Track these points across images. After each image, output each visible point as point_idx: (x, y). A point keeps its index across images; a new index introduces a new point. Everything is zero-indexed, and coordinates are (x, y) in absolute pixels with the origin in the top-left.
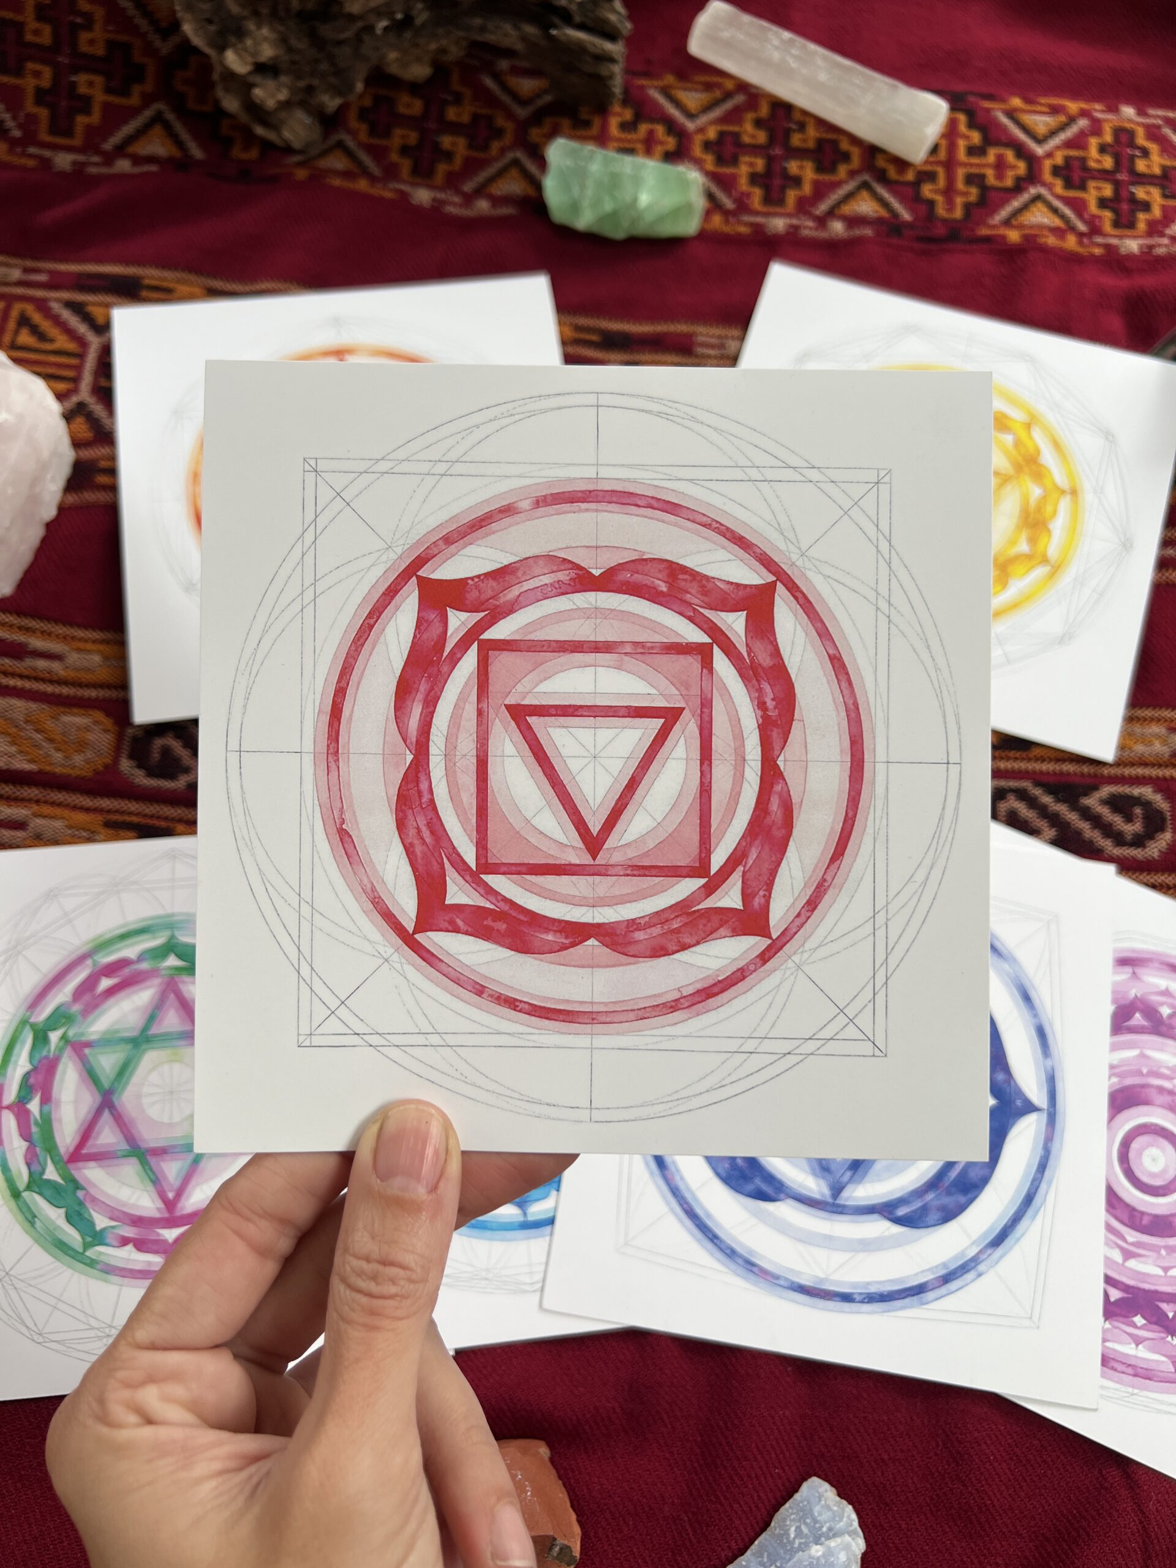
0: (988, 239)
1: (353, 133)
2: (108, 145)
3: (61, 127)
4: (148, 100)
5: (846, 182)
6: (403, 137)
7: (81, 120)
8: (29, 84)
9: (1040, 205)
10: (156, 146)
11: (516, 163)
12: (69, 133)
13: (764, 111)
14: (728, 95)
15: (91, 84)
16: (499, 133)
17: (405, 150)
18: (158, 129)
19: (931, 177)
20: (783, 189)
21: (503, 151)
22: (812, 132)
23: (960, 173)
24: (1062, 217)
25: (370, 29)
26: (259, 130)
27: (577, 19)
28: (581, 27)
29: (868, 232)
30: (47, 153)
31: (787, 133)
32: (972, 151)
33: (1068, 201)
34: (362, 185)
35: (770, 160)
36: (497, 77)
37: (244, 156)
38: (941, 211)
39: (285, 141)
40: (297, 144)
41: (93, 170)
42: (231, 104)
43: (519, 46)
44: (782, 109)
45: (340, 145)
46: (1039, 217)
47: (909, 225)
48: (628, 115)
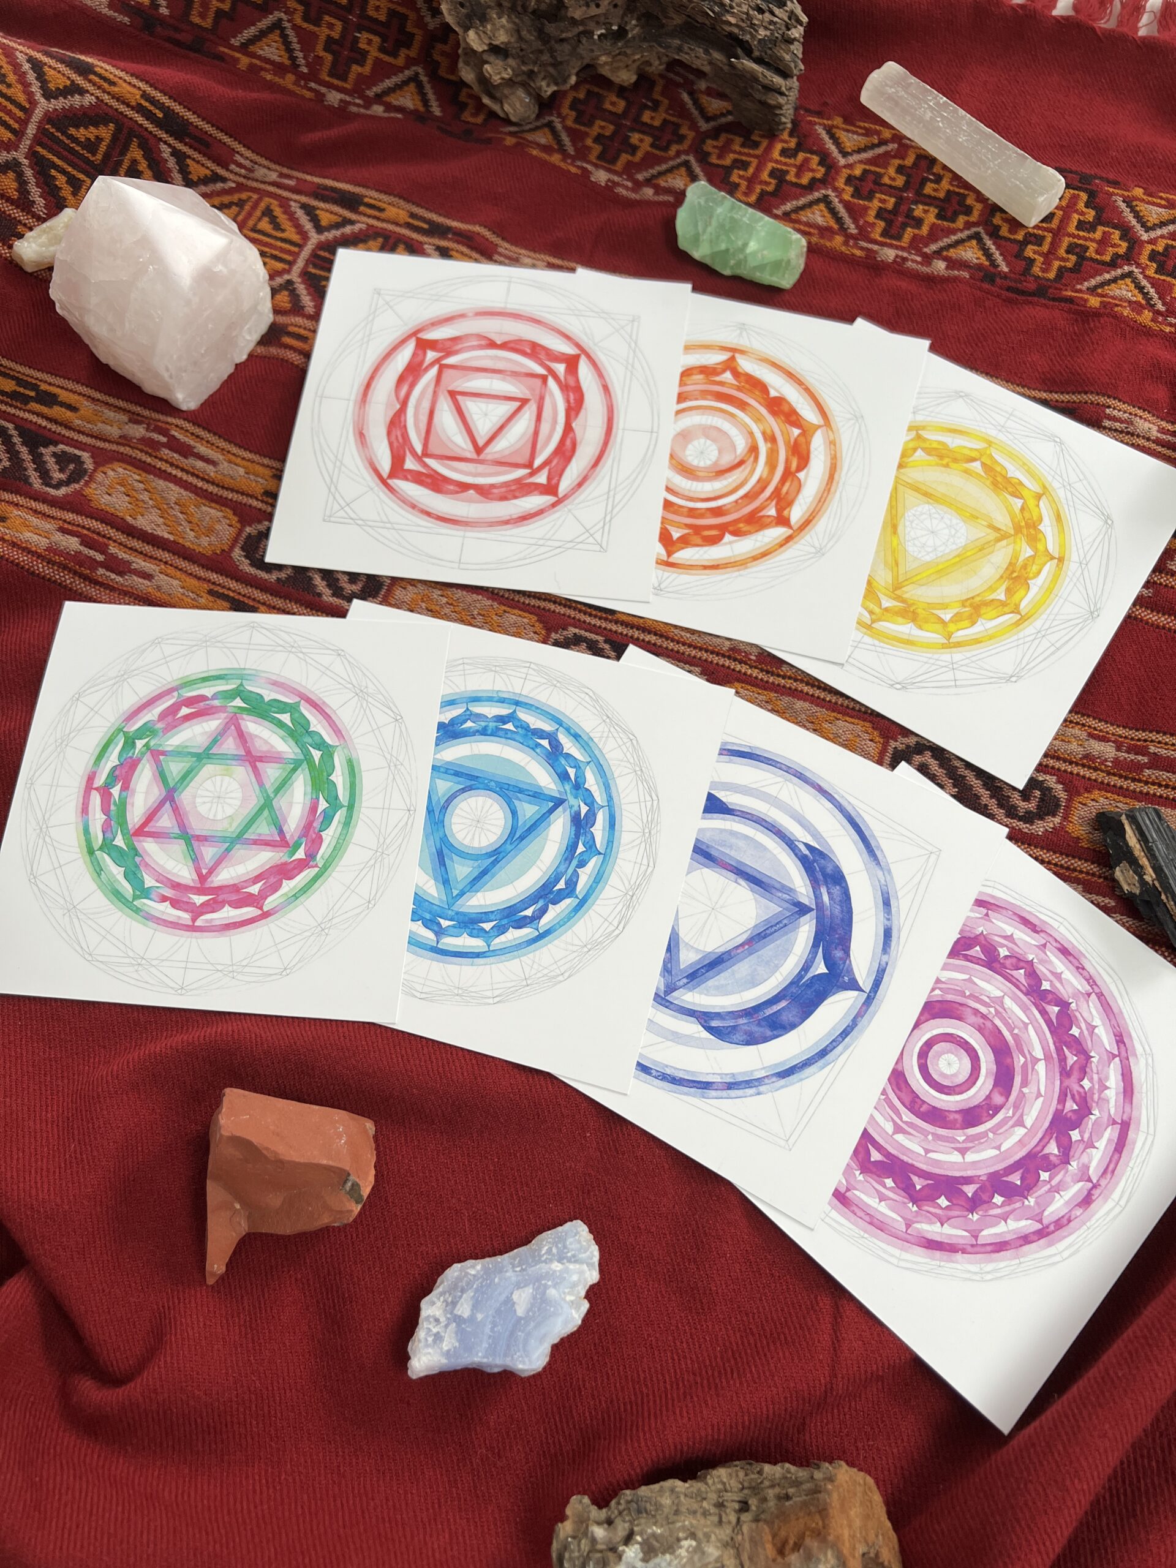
0: (1070, 300)
1: (563, 119)
2: (370, 93)
3: (339, 71)
4: (410, 62)
5: (961, 231)
6: (602, 128)
7: (356, 69)
8: (323, 32)
9: (1128, 281)
10: (408, 100)
11: (686, 164)
12: (344, 78)
13: (909, 161)
14: (883, 142)
15: (370, 42)
16: (681, 139)
17: (598, 139)
18: (412, 86)
19: (1038, 240)
20: (904, 226)
21: (678, 154)
22: (945, 185)
23: (1066, 241)
24: (1145, 295)
25: (589, 34)
26: (486, 100)
27: (756, 53)
28: (759, 61)
29: (966, 275)
30: (323, 90)
31: (924, 182)
32: (1081, 225)
33: (1154, 283)
34: (556, 159)
35: (900, 200)
36: (691, 94)
37: (471, 120)
38: (1036, 270)
39: (507, 114)
40: (513, 119)
41: (354, 109)
42: (468, 75)
43: (707, 69)
44: (927, 161)
45: (550, 126)
46: (1125, 291)
47: (1005, 277)
48: (793, 143)
